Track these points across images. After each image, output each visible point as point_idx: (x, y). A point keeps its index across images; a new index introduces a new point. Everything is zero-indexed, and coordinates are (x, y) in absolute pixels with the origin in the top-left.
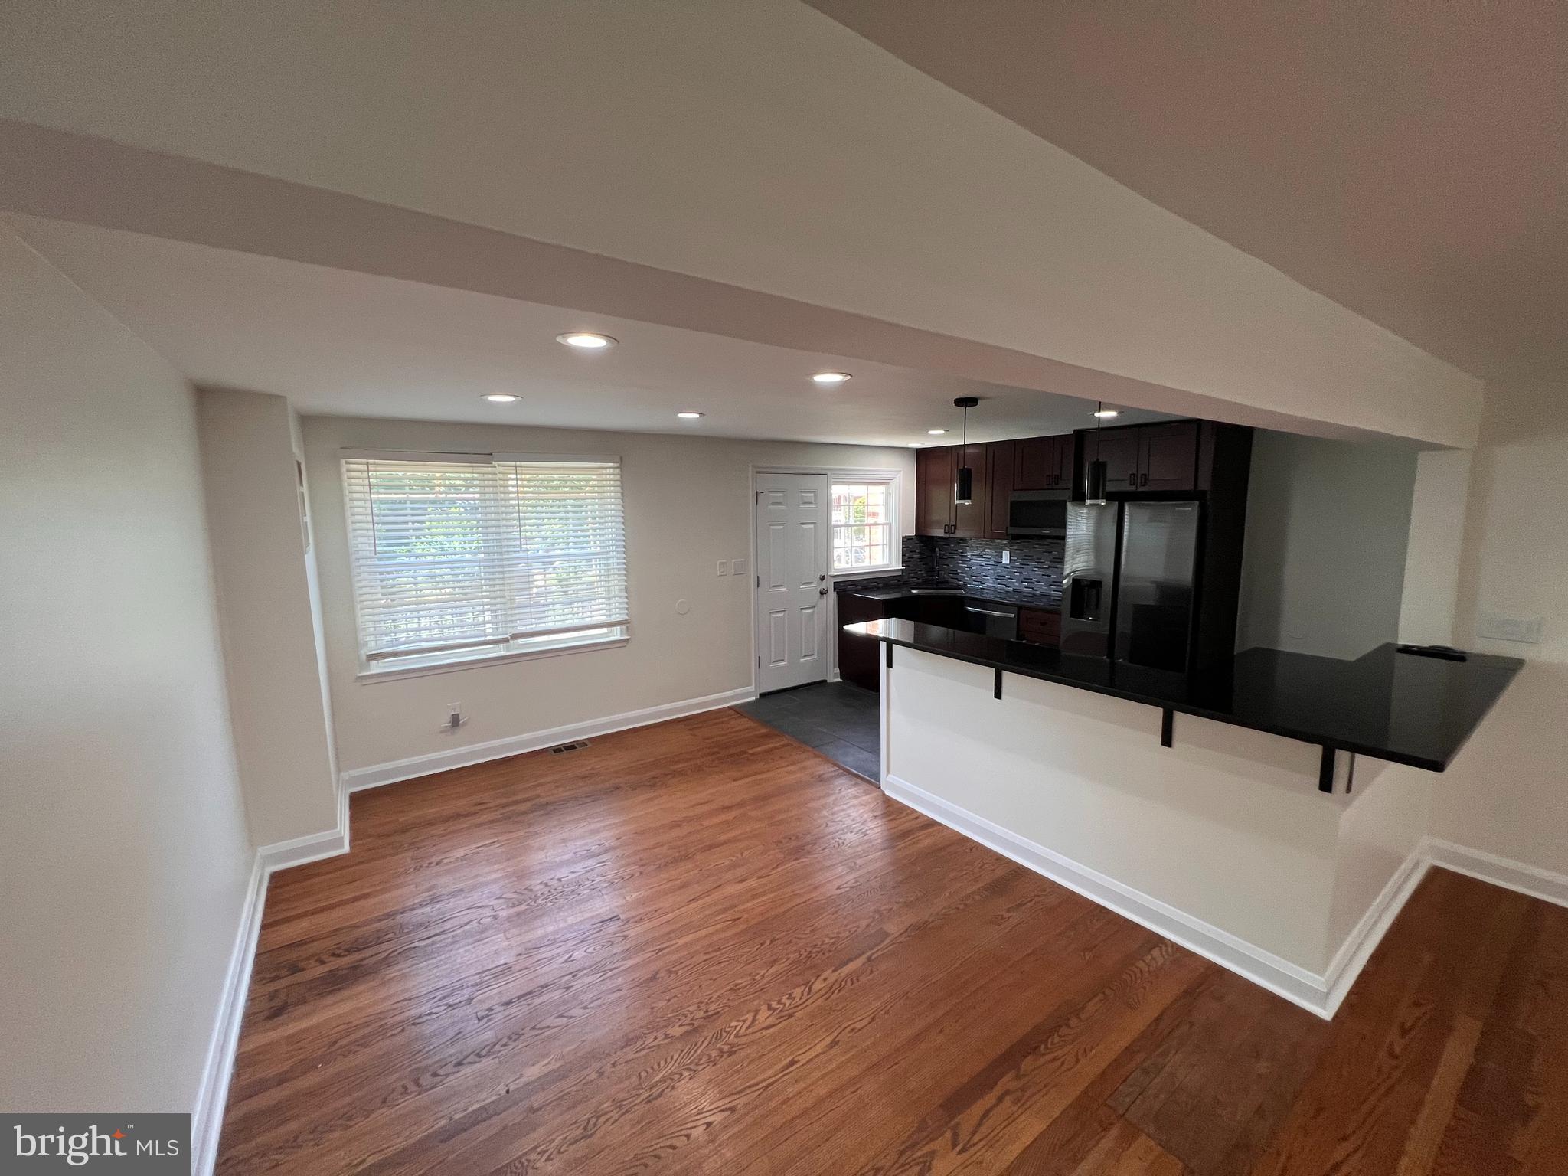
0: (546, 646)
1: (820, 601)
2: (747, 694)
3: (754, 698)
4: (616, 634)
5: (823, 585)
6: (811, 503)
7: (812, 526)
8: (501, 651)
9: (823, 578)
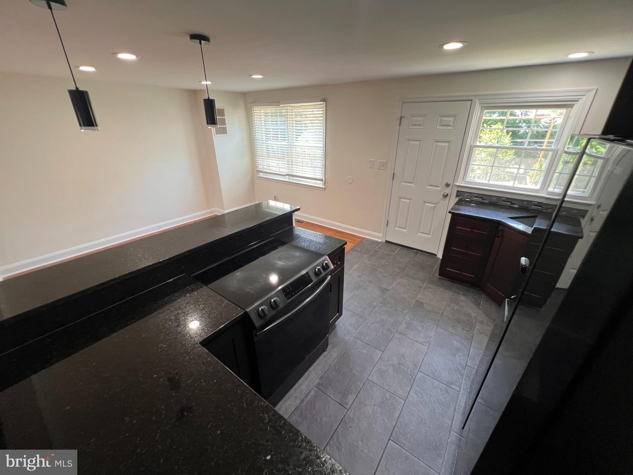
0: (299, 181)
1: (442, 201)
2: (378, 237)
3: (380, 241)
4: (320, 184)
5: (447, 191)
6: (450, 126)
7: (447, 144)
8: (286, 179)
9: (448, 185)
